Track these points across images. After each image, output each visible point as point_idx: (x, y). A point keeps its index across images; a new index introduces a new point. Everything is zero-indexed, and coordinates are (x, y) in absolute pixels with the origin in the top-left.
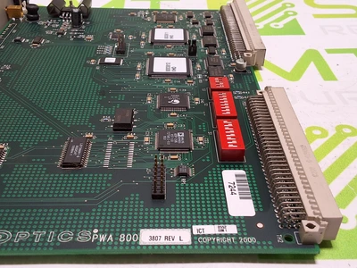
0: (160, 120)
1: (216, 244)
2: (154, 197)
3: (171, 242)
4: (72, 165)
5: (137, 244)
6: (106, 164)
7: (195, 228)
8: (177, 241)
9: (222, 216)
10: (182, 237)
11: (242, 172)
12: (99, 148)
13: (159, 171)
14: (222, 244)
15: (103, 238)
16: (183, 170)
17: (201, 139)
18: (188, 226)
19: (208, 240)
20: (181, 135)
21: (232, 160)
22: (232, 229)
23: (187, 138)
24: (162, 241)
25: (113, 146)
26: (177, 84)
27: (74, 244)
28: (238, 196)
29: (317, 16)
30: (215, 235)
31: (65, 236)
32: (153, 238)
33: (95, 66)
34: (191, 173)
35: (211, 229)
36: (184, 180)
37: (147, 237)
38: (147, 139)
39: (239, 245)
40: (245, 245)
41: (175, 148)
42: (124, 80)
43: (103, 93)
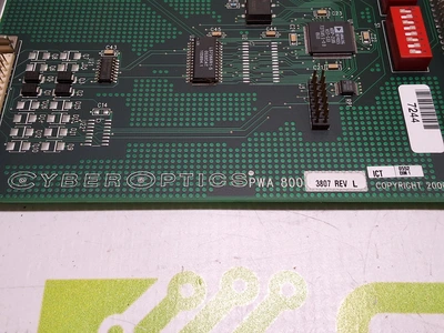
0: (306, 4)
1: (398, 192)
2: (315, 128)
3: (343, 189)
4: (204, 81)
5: (302, 191)
6: (246, 78)
7: (371, 169)
8: (350, 187)
9: (399, 150)
10: (355, 181)
11: (425, 88)
12: (233, 51)
13: (318, 88)
14: (405, 192)
15: (261, 183)
16: (347, 88)
17: (366, 35)
18: (361, 167)
19: (388, 185)
20: (339, 30)
21: (411, 70)
22: (416, 171)
23: (347, 34)
24: (332, 187)
25: (250, 49)
27: (228, 190)
28: (421, 124)
30: (396, 180)
31: (218, 180)
32: (321, 183)
34: (359, 91)
35: (390, 171)
36: (349, 101)
37: (312, 180)
38: (294, 37)
39: (427, 192)
40: (433, 192)
41: (333, 52)
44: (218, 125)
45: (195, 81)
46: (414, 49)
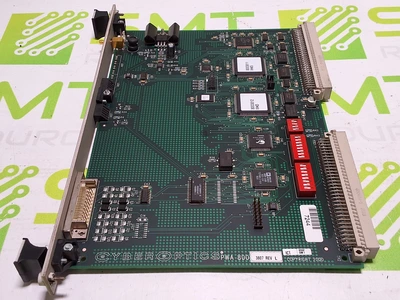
0: (252, 160)
1: (298, 263)
2: (255, 228)
3: (270, 261)
4: (197, 202)
5: (249, 262)
6: (219, 200)
7: (284, 250)
8: (273, 260)
9: (299, 240)
10: (276, 257)
11: (314, 207)
12: (212, 186)
13: (257, 207)
14: (302, 263)
15: (227, 257)
16: (272, 206)
17: (283, 178)
18: (280, 249)
19: (293, 259)
20: (268, 175)
21: (307, 197)
22: (308, 252)
23: (273, 177)
24: (264, 260)
25: (221, 184)
26: (261, 122)
27: (210, 261)
28: (311, 226)
29: (379, 34)
30: (297, 256)
31: (204, 256)
32: (258, 258)
33: (194, 104)
34: (279, 208)
35: (294, 252)
36: (274, 214)
37: (255, 256)
38: (244, 178)
39: (313, 263)
40: (316, 263)
41: (265, 187)
42: (219, 119)
43: (205, 133)
44: (204, 226)
45: (192, 202)
46: (307, 186)
